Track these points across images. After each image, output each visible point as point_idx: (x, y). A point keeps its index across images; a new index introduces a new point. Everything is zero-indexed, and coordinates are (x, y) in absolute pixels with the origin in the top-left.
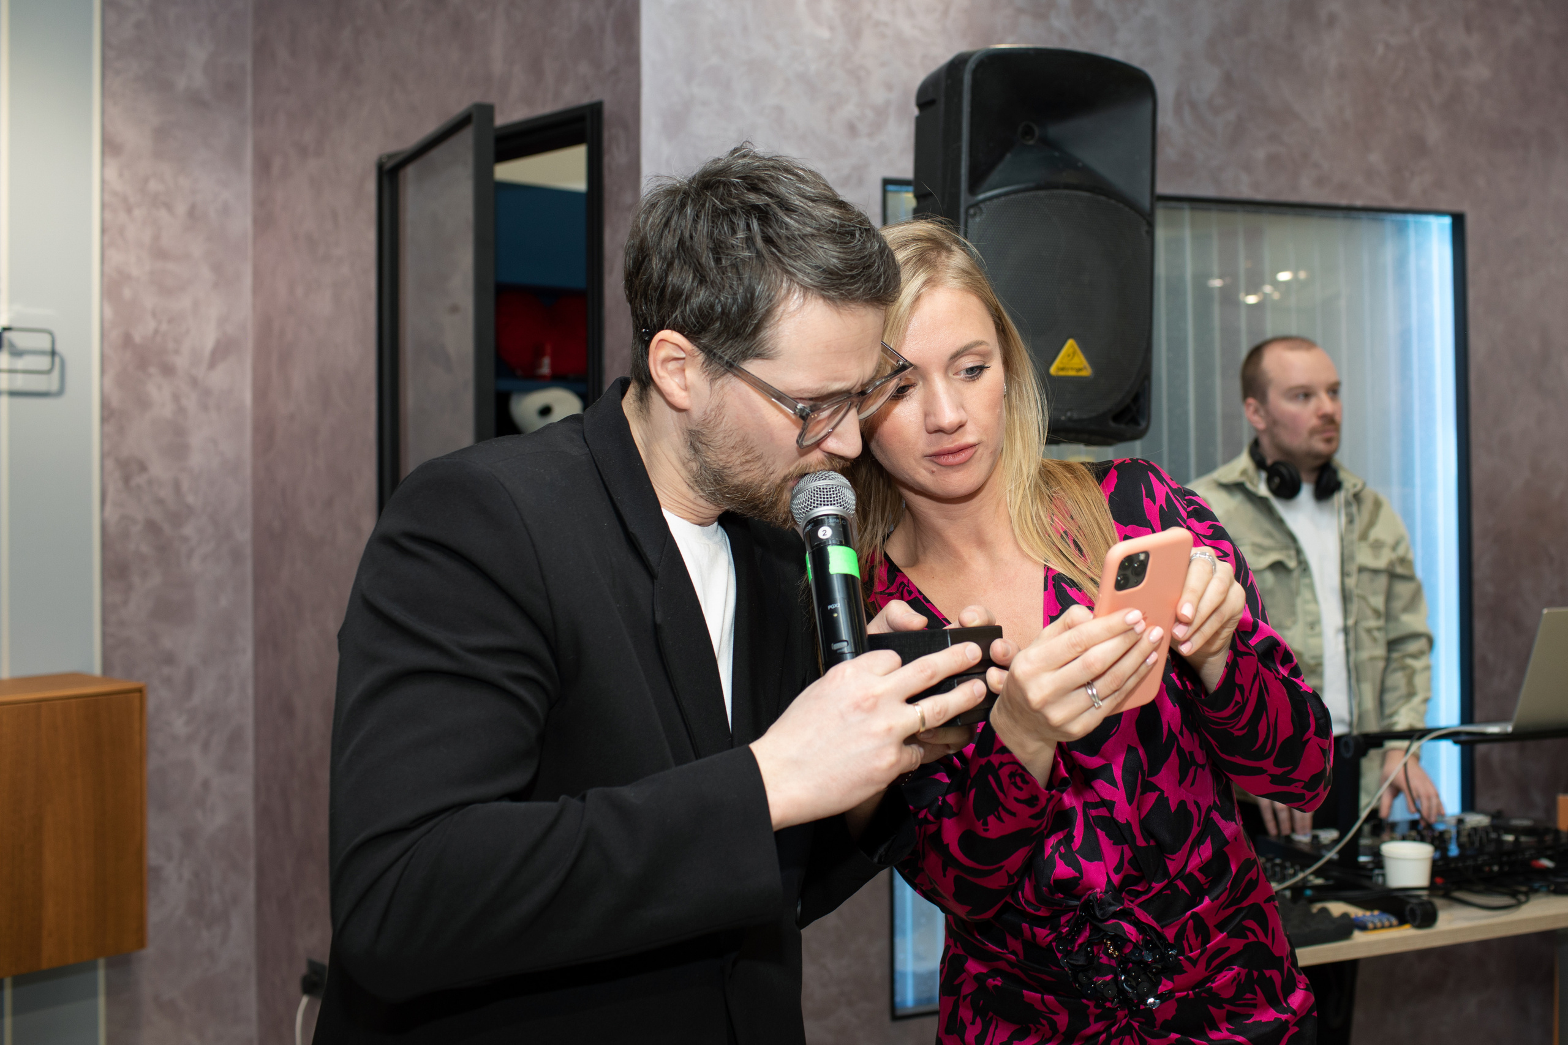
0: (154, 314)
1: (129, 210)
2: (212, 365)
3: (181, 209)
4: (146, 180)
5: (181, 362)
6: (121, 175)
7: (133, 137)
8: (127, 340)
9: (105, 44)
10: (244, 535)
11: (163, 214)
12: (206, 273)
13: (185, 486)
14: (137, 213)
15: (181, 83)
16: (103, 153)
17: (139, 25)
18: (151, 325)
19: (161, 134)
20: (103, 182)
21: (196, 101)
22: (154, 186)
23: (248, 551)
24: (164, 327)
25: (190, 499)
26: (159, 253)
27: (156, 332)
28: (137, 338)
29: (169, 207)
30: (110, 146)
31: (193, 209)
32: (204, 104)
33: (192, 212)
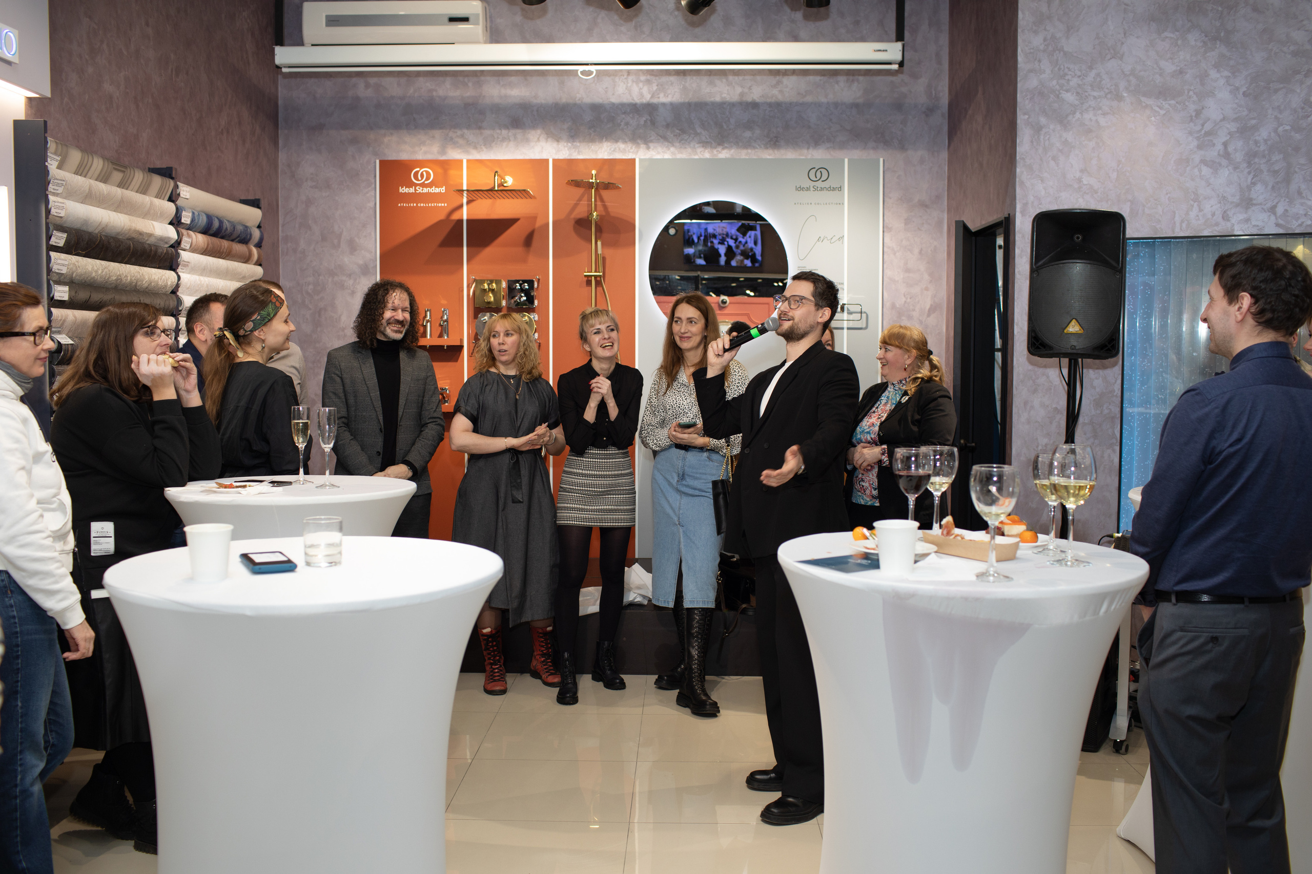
0: (904, 296)
1: (895, 254)
2: (929, 315)
3: (916, 251)
4: (902, 241)
5: (915, 314)
6: (891, 240)
7: (895, 223)
8: (893, 306)
11: (909, 254)
12: (926, 277)
14: (897, 254)
15: (917, 199)
16: (883, 232)
17: (898, 176)
18: (904, 299)
19: (907, 221)
20: (883, 242)
21: (923, 205)
22: (905, 243)
24: (909, 300)
26: (908, 270)
27: (905, 302)
28: (898, 306)
29: (911, 251)
30: (886, 228)
31: (921, 250)
32: (926, 206)
33: (920, 252)
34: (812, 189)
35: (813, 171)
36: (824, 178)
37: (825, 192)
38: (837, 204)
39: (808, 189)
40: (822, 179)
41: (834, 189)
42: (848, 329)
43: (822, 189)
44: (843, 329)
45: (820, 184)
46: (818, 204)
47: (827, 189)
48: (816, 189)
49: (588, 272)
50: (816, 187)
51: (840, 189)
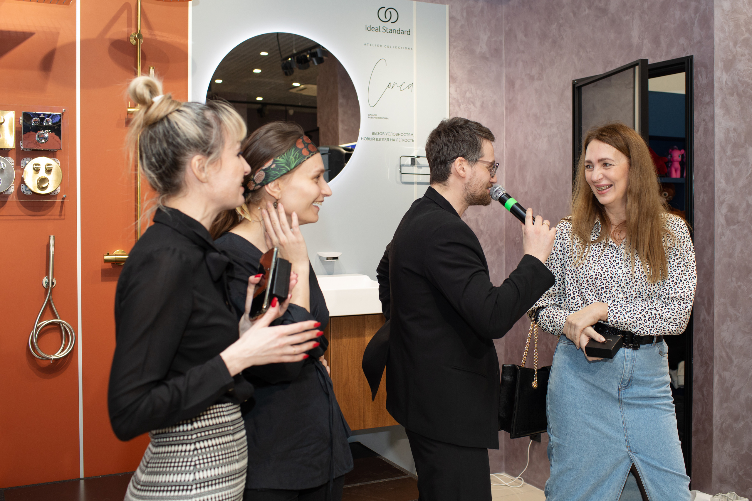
1: (459, 106)
3: (478, 104)
4: (466, 93)
6: (456, 91)
7: (460, 74)
9: (450, 35)
10: (501, 244)
11: (471, 106)
13: (480, 223)
14: (462, 106)
15: (478, 50)
16: (450, 82)
17: (462, 27)
19: (471, 72)
20: (450, 93)
21: (484, 57)
22: (468, 95)
23: (504, 250)
25: (482, 228)
29: (474, 104)
30: (453, 79)
31: (483, 103)
32: (487, 59)
33: (482, 106)
34: (382, 30)
35: (382, 11)
36: (394, 19)
37: (394, 35)
38: (406, 48)
39: (378, 30)
40: (392, 20)
41: (403, 32)
42: (419, 183)
43: (391, 31)
44: (412, 183)
45: (389, 25)
46: (388, 47)
47: (397, 32)
48: (386, 30)
49: (131, 108)
50: (385, 29)
51: (409, 32)
